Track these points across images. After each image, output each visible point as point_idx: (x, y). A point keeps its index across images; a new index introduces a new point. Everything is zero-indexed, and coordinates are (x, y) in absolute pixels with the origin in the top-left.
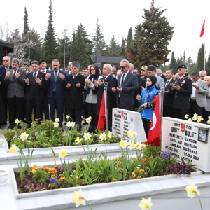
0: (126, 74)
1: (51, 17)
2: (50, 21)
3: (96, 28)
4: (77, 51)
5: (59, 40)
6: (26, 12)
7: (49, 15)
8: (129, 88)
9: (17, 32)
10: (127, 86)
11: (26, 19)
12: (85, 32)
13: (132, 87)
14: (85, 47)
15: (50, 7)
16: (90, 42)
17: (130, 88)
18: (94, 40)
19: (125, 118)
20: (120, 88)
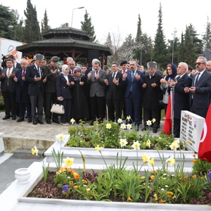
0: (202, 73)
1: (160, 20)
2: (160, 24)
3: (206, 27)
4: (185, 51)
5: (169, 41)
6: (139, 18)
7: (159, 18)
8: (203, 89)
9: (130, 37)
10: (201, 86)
11: (139, 24)
12: (195, 32)
13: (207, 88)
14: (193, 46)
15: (160, 12)
16: (200, 41)
17: (205, 88)
18: (204, 38)
19: (190, 123)
20: (193, 89)
